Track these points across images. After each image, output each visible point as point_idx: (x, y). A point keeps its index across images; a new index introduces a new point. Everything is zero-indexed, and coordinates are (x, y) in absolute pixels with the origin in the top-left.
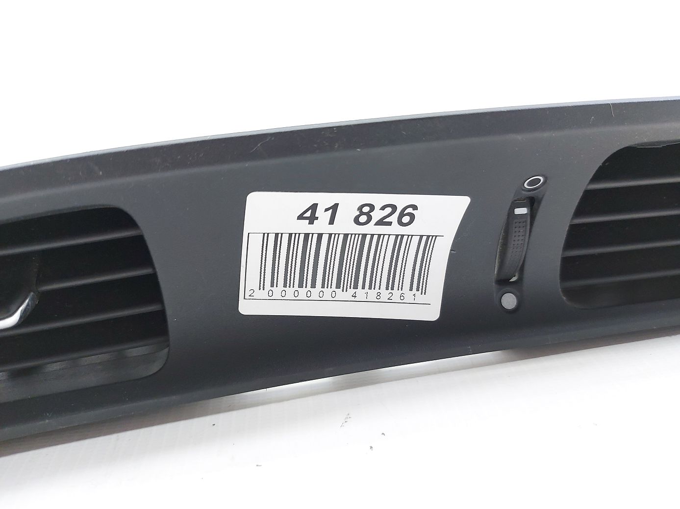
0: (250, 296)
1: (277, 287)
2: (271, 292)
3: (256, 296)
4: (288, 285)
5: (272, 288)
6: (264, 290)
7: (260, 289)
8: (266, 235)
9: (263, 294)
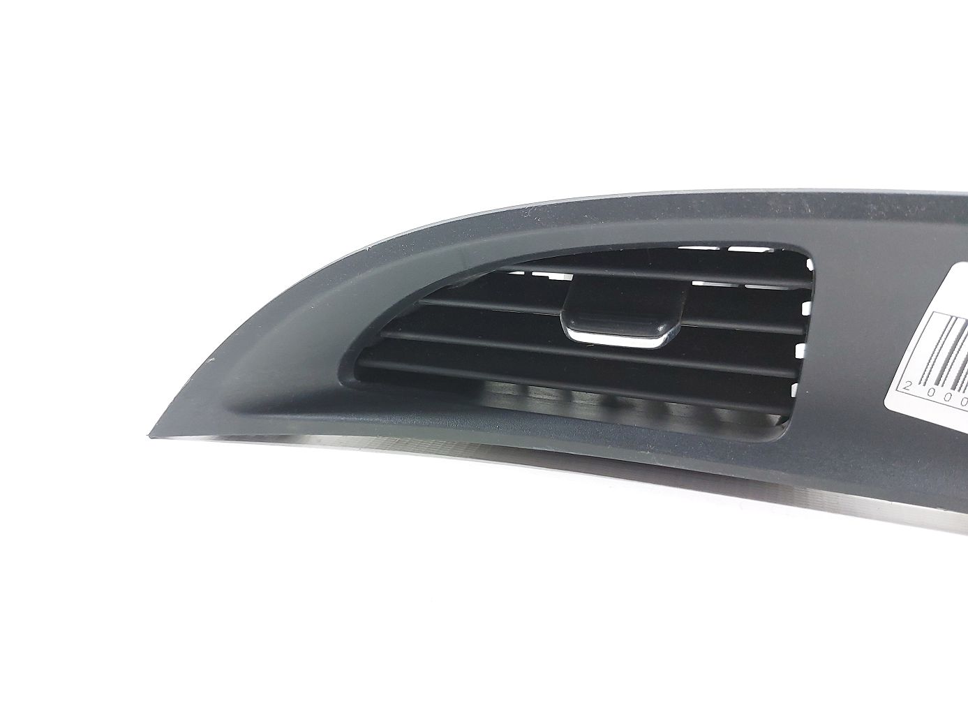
0: (905, 388)
1: (943, 386)
2: (932, 391)
3: (912, 390)
4: (958, 387)
5: (935, 387)
6: (924, 385)
7: (920, 383)
8: (954, 319)
9: (922, 391)
